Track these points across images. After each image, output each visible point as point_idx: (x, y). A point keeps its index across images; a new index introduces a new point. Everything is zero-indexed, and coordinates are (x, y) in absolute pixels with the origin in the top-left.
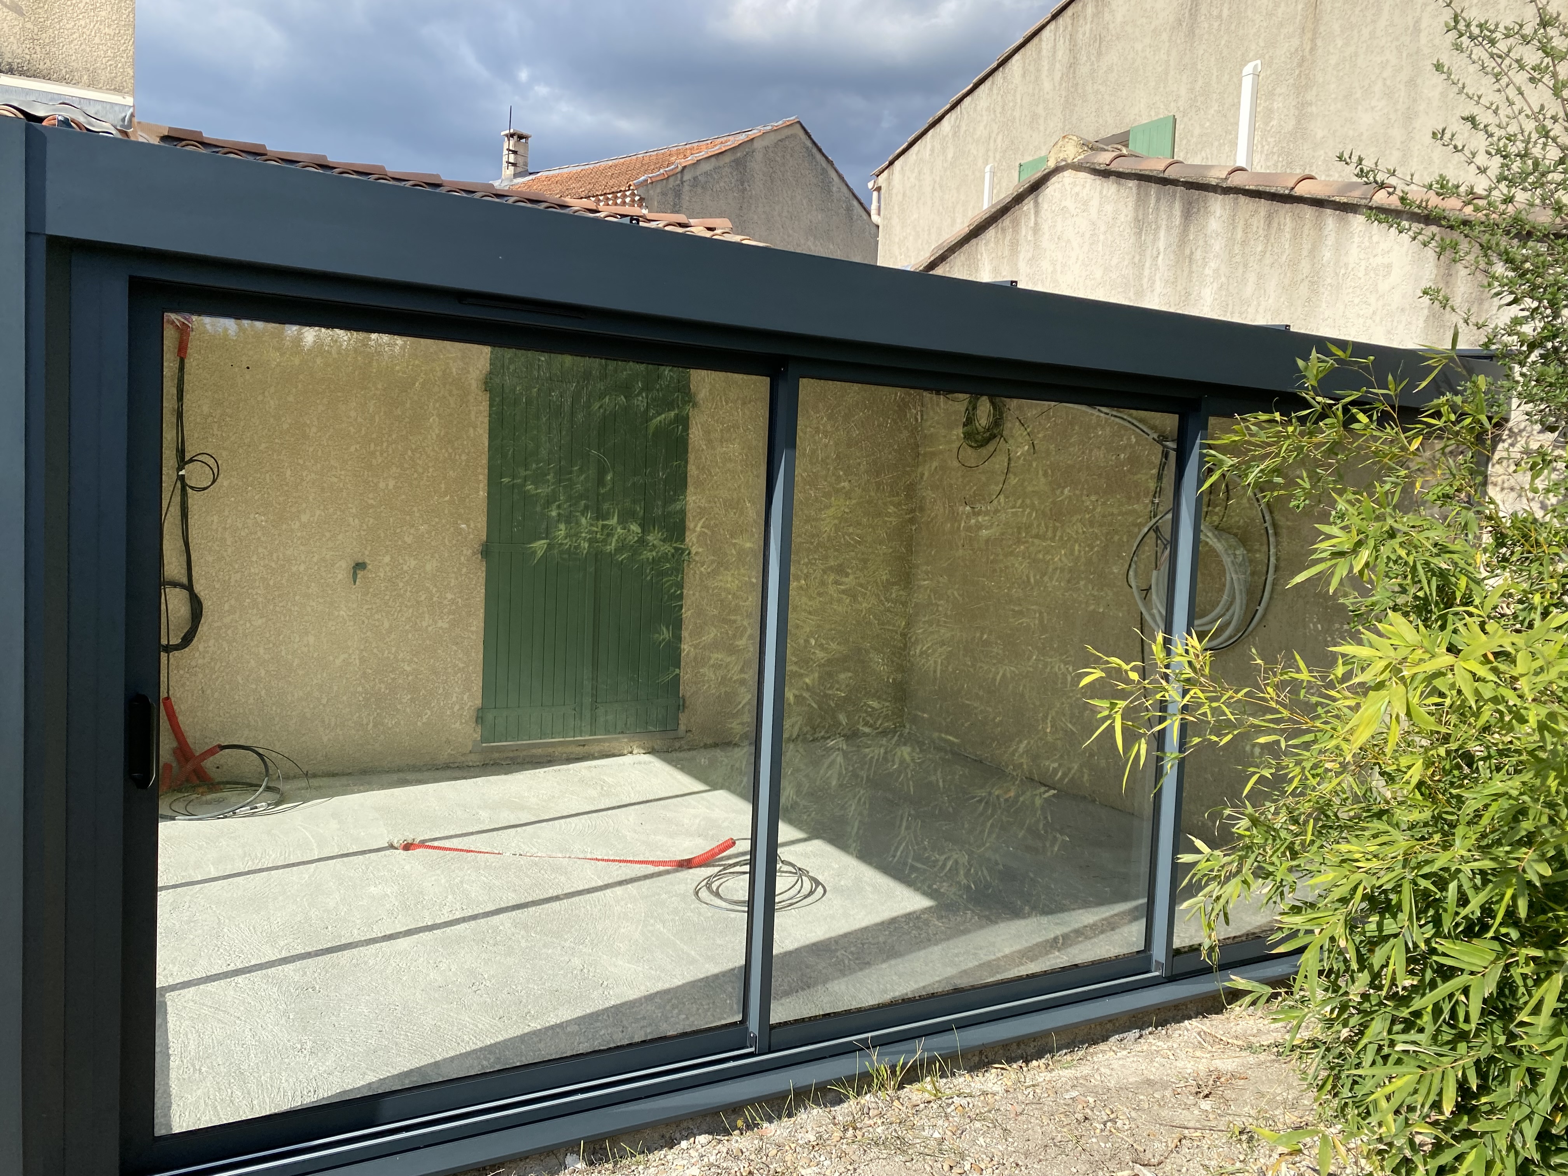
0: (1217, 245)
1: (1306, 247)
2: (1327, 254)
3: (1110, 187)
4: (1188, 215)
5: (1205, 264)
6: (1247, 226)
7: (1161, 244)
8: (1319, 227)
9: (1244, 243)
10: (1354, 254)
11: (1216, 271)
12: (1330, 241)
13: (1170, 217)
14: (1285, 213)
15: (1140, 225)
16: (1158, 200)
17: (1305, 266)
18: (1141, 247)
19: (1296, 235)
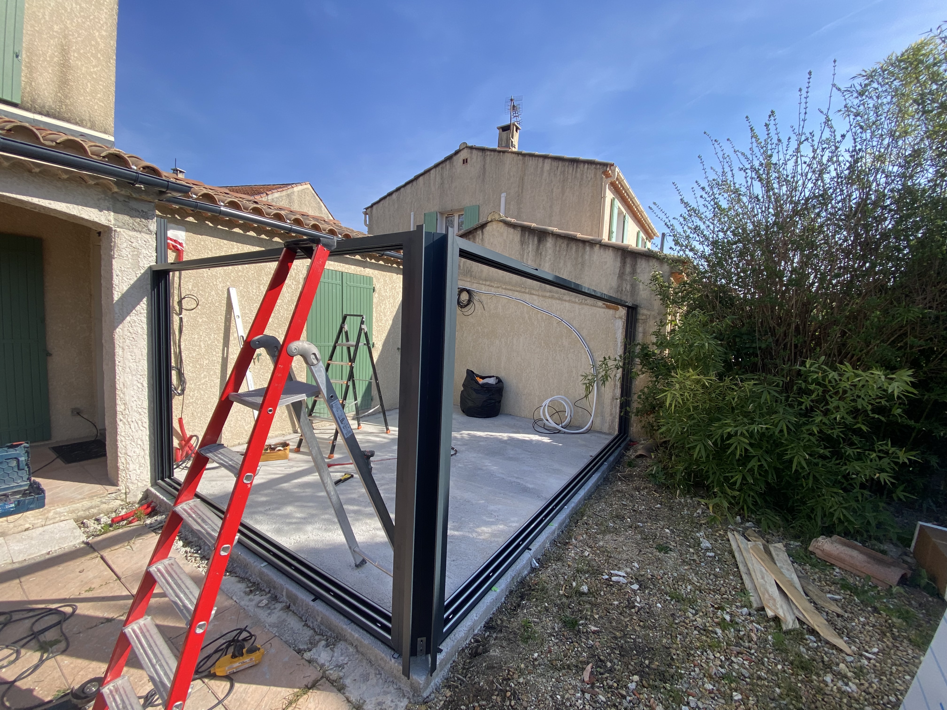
0: (550, 251)
1: (580, 254)
2: (587, 257)
3: (511, 230)
4: (539, 241)
5: (546, 257)
6: (560, 246)
7: (530, 249)
8: (584, 249)
9: (559, 251)
10: (595, 257)
11: (550, 259)
12: (588, 253)
13: (533, 241)
14: (573, 245)
15: (522, 243)
16: (529, 235)
17: (580, 260)
18: (523, 250)
19: (577, 251)
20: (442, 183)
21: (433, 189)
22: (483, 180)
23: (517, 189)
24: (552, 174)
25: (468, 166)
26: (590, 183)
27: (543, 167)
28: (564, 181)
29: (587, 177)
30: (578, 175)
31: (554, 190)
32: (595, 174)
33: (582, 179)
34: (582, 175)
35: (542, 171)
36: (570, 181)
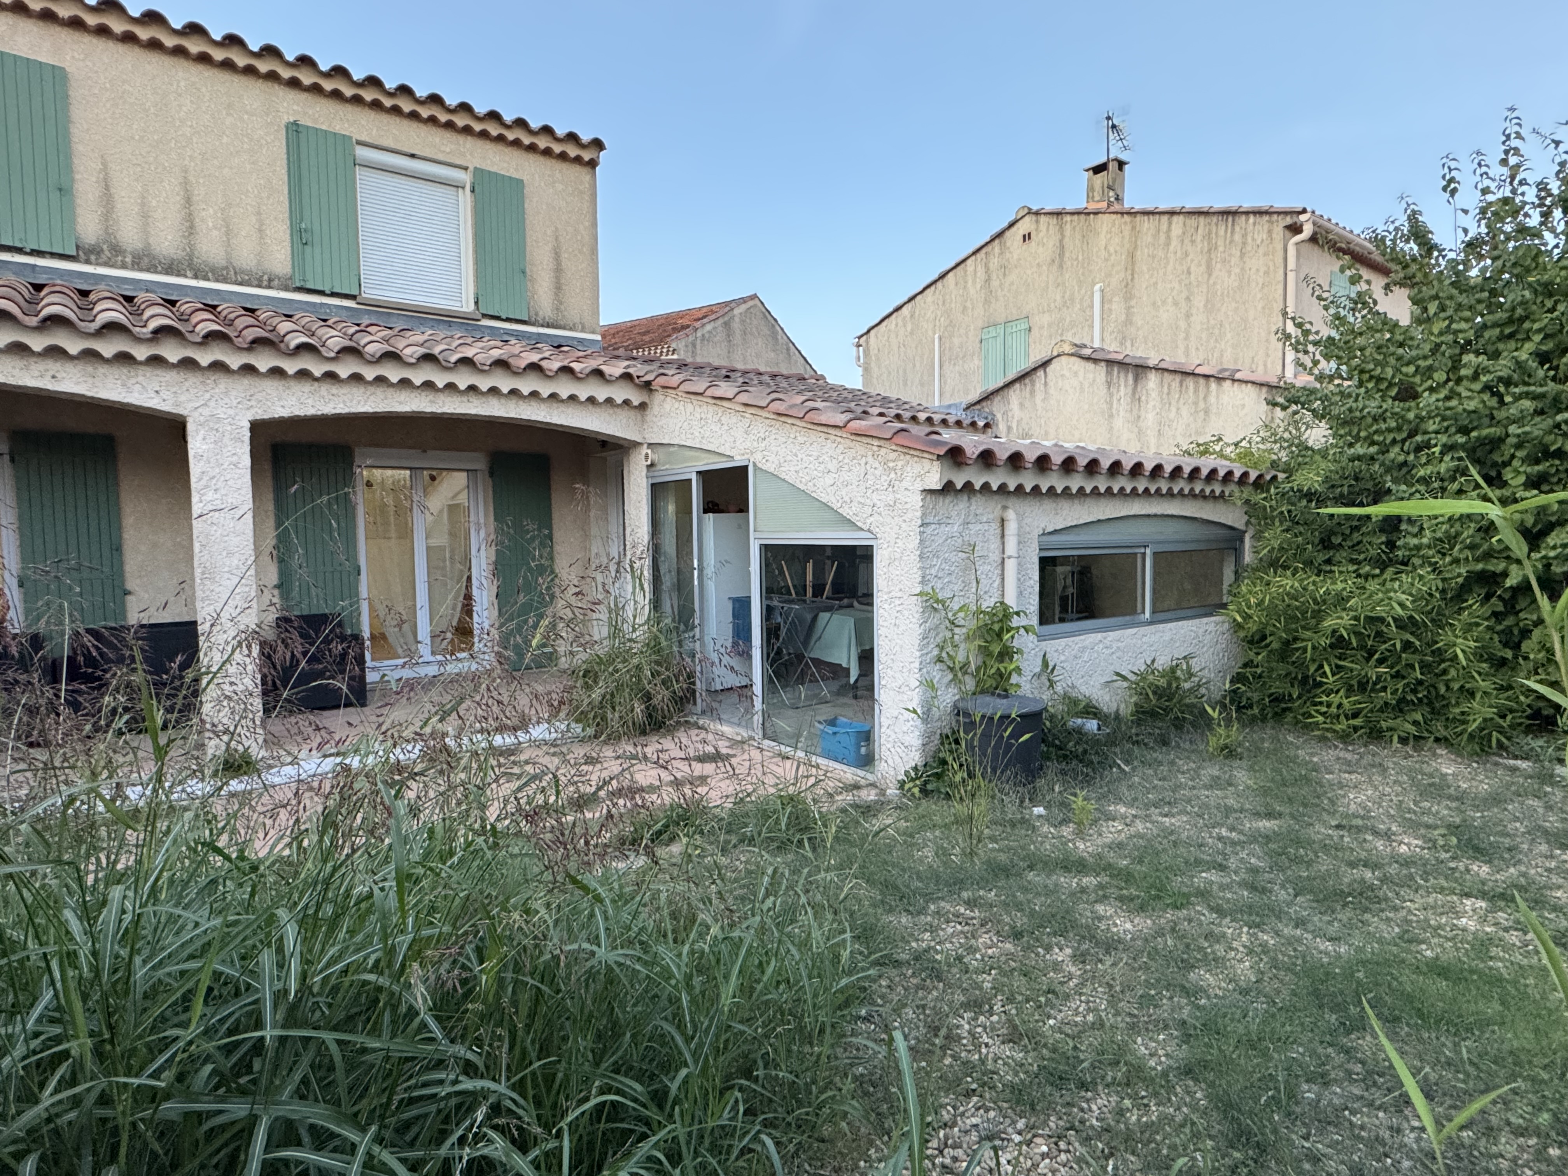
0: (1154, 394)
1: (1201, 395)
2: (1212, 399)
3: (1090, 366)
4: (1136, 379)
6: (1169, 385)
7: (1122, 393)
8: (1208, 387)
9: (1168, 393)
10: (1225, 399)
12: (1214, 393)
13: (1126, 381)
14: (1190, 382)
15: (1109, 384)
16: (1119, 373)
17: (1202, 405)
19: (1196, 390)
20: (988, 280)
21: (972, 291)
22: (1061, 266)
23: (1122, 275)
24: (1186, 241)
25: (1033, 244)
26: (1261, 251)
27: (1169, 229)
28: (1209, 251)
29: (1254, 239)
30: (1237, 237)
31: (1193, 269)
32: (1270, 232)
33: (1244, 243)
34: (1244, 236)
35: (1168, 237)
36: (1221, 249)
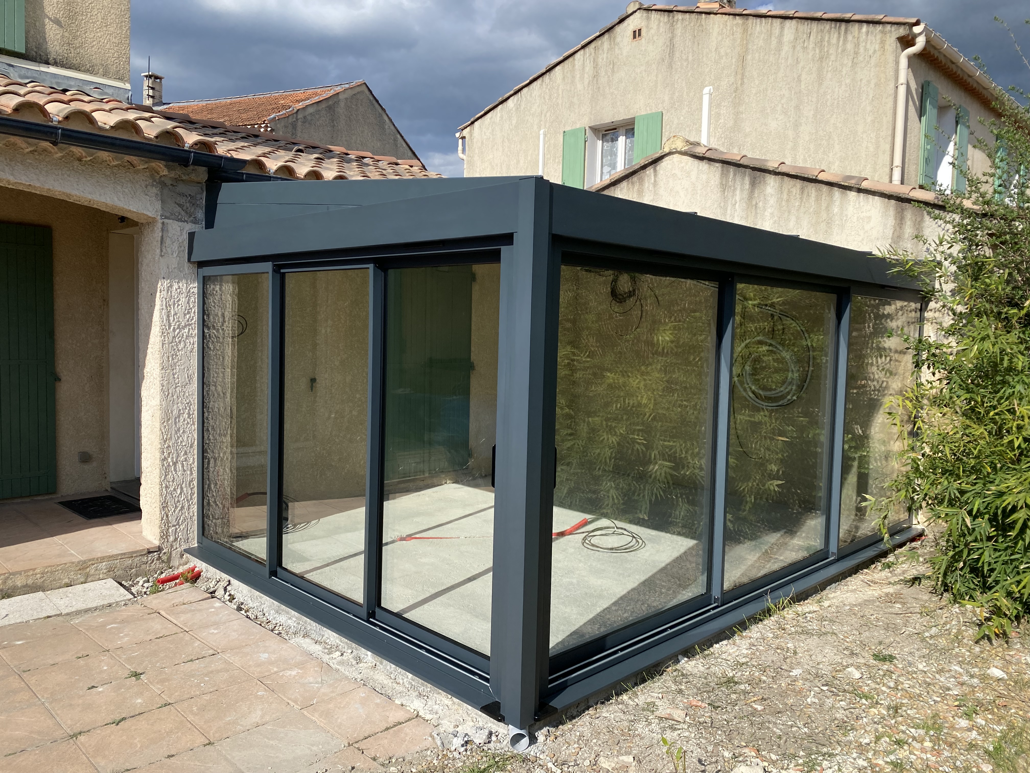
0: (772, 201)
1: (824, 205)
2: (836, 210)
3: (704, 166)
4: (753, 184)
5: (765, 210)
6: (789, 192)
7: (738, 198)
8: (831, 195)
9: (788, 201)
10: (850, 210)
11: (772, 214)
12: (837, 203)
13: (742, 184)
14: (812, 188)
15: (724, 187)
16: (735, 175)
17: (824, 215)
18: (725, 199)
19: (818, 199)
20: (596, 76)
21: (579, 86)
22: (670, 66)
23: (732, 79)
24: (798, 48)
25: (643, 41)
26: (873, 61)
27: (781, 35)
28: (821, 59)
29: (866, 49)
30: (850, 46)
31: (804, 76)
32: (883, 42)
33: (856, 53)
34: (857, 45)
35: (780, 43)
36: (833, 58)
